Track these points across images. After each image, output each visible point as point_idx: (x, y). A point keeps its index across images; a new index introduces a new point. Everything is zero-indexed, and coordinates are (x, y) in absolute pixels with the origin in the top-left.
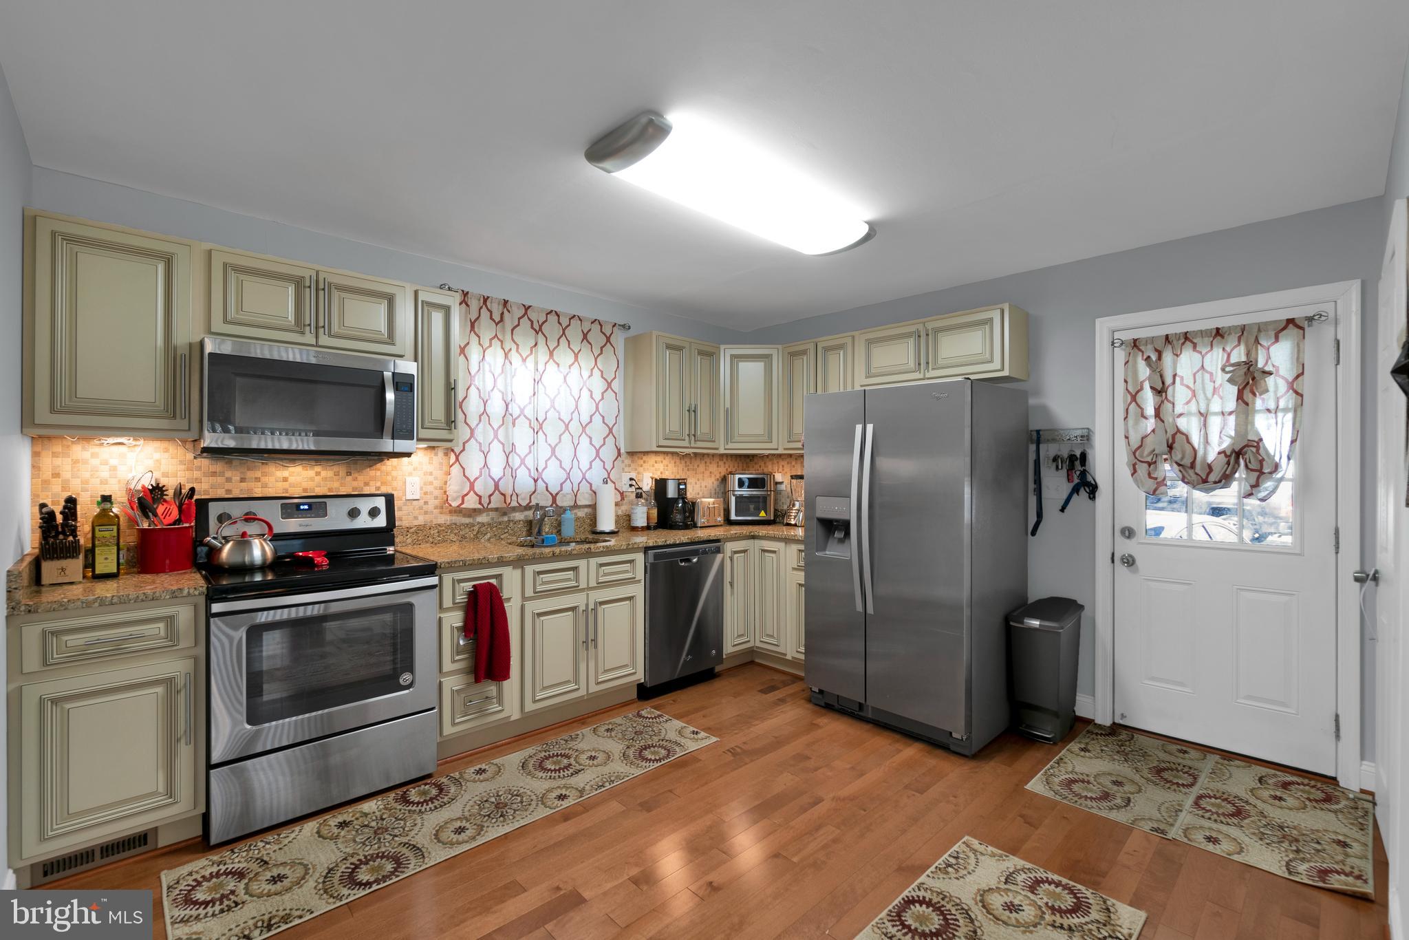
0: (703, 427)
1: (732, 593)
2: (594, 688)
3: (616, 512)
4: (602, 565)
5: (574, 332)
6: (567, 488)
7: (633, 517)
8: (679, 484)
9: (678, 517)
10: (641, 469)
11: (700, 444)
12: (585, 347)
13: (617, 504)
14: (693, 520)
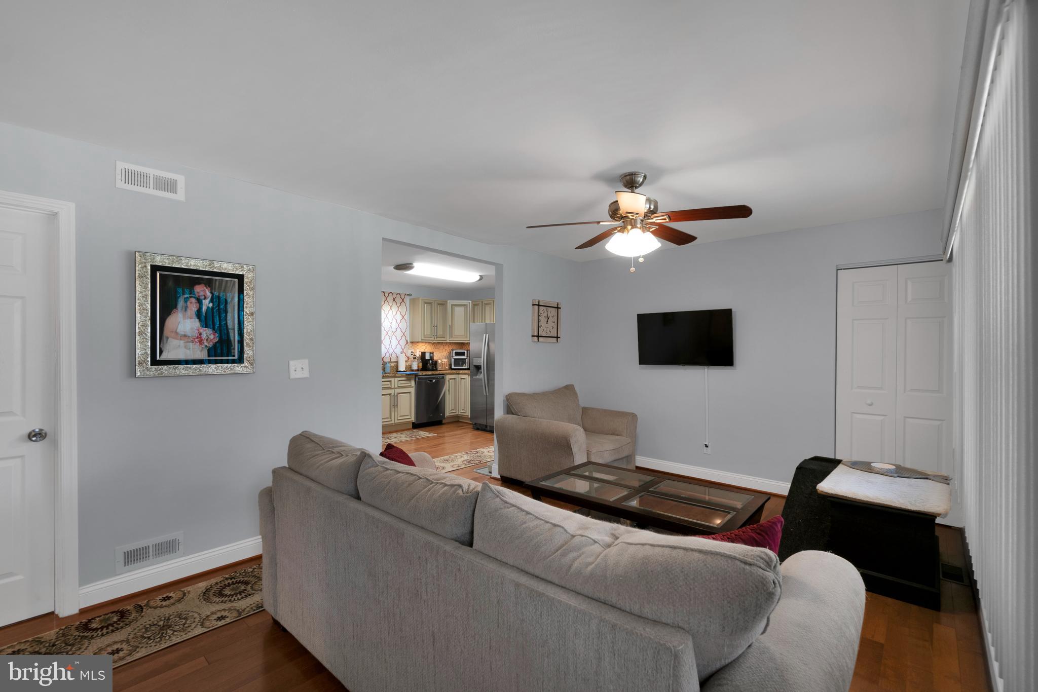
0: (440, 332)
1: (449, 394)
2: (396, 421)
3: (406, 364)
4: (400, 381)
5: (390, 298)
6: (387, 355)
7: (412, 366)
8: (430, 354)
9: (430, 367)
10: (416, 348)
11: (438, 339)
12: (394, 304)
13: (406, 361)
14: (436, 367)
